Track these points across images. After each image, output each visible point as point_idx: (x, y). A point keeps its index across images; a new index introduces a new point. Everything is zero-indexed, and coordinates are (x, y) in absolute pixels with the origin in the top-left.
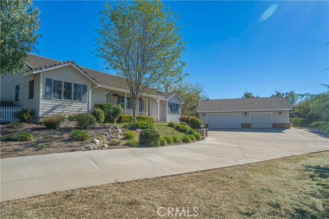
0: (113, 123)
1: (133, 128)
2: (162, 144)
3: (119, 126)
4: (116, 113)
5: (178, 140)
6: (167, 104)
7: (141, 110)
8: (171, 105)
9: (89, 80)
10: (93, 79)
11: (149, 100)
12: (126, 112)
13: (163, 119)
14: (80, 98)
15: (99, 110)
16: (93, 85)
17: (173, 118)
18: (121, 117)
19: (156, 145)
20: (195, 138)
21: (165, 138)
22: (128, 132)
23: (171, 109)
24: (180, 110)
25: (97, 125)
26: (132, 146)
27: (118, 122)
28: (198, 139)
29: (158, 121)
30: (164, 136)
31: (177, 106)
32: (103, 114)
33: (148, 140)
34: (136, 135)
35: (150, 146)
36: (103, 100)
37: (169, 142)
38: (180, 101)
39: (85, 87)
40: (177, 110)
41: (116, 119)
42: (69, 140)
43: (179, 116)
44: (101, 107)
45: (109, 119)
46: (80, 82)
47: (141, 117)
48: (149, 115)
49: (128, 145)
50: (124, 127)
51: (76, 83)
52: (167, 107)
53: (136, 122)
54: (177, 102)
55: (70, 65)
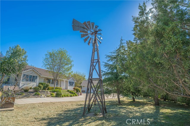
0: (45, 90)
1: (54, 92)
2: (63, 97)
3: (49, 91)
4: (47, 86)
5: (68, 96)
6: (68, 82)
7: (57, 85)
8: (70, 82)
9: (38, 74)
10: (40, 74)
11: (61, 81)
12: (51, 86)
13: (66, 88)
14: (34, 81)
15: (41, 85)
16: (39, 76)
17: (71, 88)
18: (49, 88)
19: (61, 97)
20: (75, 95)
21: (64, 95)
22: (52, 93)
23: (70, 84)
24: (74, 85)
25: (41, 91)
26: (53, 97)
27: (47, 90)
28: (76, 95)
29: (64, 89)
30: (64, 94)
31: (73, 83)
32: (42, 87)
33: (58, 95)
34: (54, 94)
35: (59, 97)
36: (42, 81)
37: (65, 96)
38: (74, 81)
39: (37, 77)
40: (73, 84)
41: (47, 89)
42: (34, 95)
43: (73, 87)
44: (42, 84)
45: (44, 89)
46: (35, 75)
47: (57, 88)
48: (60, 87)
49: (52, 97)
50: (50, 91)
51: (34, 75)
52: (68, 84)
53: (55, 90)
54: (73, 81)
55: (33, 70)
